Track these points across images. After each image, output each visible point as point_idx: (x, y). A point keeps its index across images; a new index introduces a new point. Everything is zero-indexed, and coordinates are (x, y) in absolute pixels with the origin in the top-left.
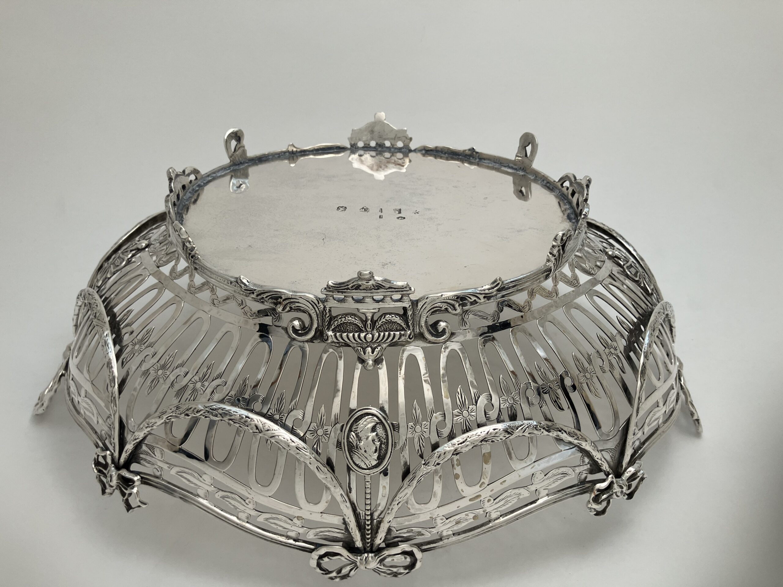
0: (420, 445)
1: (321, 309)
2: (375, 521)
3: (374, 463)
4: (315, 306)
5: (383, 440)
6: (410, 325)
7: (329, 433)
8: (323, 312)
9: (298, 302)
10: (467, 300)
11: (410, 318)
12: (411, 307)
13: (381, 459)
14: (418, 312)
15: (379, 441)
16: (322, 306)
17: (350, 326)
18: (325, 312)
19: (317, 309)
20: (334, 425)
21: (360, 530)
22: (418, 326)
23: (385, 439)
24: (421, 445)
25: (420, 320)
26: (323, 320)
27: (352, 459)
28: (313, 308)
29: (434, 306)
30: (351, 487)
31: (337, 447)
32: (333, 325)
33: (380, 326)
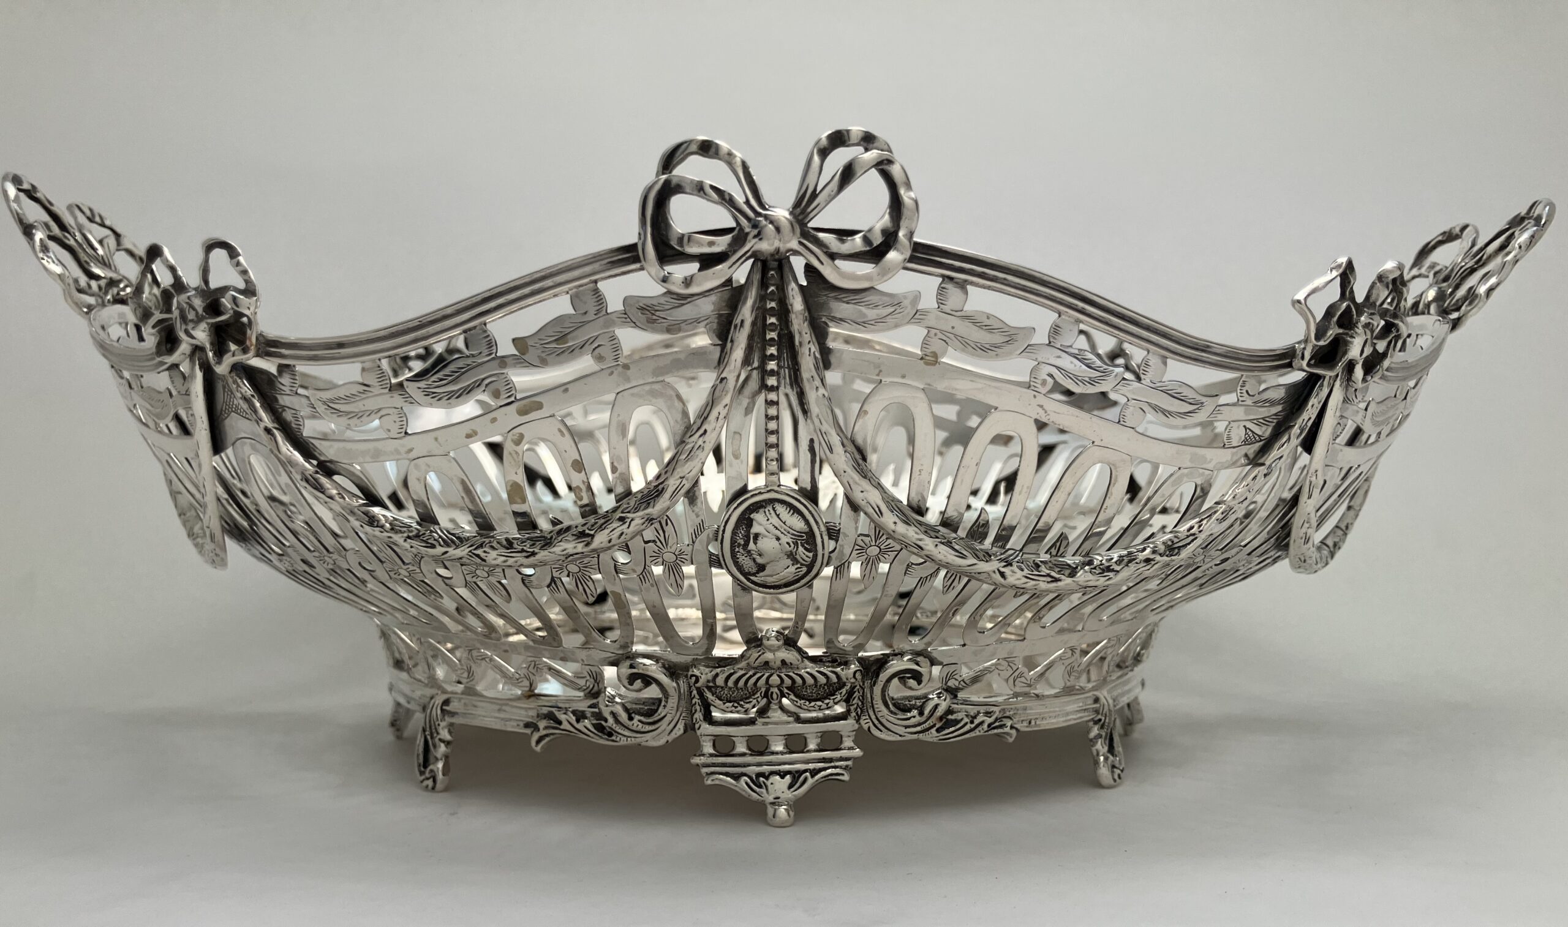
0: (664, 532)
1: (864, 718)
2: (756, 364)
3: (758, 517)
4: (876, 722)
5: (741, 551)
6: (697, 697)
7: (855, 552)
8: (862, 712)
9: (906, 727)
10: (594, 725)
11: (698, 708)
12: (697, 726)
13: (744, 519)
14: (684, 715)
15: (749, 551)
16: (862, 722)
17: (811, 693)
18: (857, 714)
19: (873, 717)
20: (844, 564)
21: (791, 337)
22: (682, 691)
23: (738, 552)
24: (661, 532)
25: (679, 701)
26: (863, 698)
27: (807, 522)
28: (880, 719)
29: (653, 727)
30: (809, 455)
31: (839, 530)
32: (842, 695)
33: (754, 695)
